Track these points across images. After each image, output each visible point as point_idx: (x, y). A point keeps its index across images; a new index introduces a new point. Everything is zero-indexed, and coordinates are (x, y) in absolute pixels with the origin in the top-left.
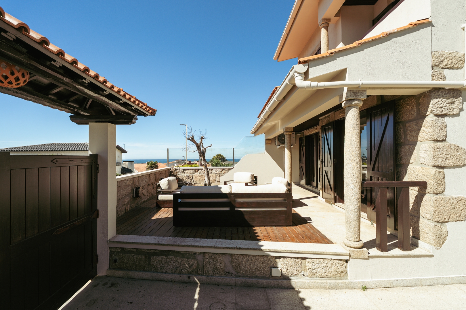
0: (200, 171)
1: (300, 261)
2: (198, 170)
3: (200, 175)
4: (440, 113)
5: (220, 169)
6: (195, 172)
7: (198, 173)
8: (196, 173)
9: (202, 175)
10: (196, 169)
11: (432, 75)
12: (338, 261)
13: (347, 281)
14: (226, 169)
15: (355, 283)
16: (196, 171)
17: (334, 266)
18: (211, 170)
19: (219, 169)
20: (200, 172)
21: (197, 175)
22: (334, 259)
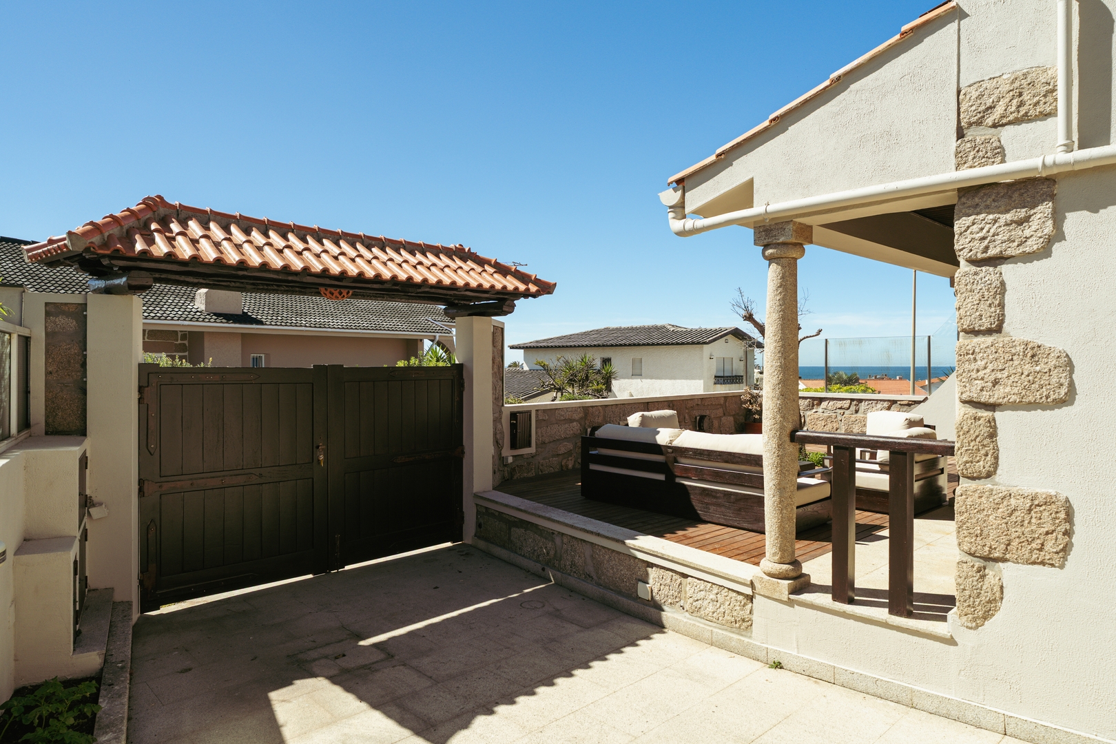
0: (824, 404)
1: (679, 579)
2: (821, 400)
3: (826, 414)
4: (980, 256)
5: (884, 401)
6: (813, 406)
7: (820, 410)
8: (814, 410)
9: (829, 417)
10: (813, 399)
11: (957, 153)
12: (734, 594)
13: (746, 640)
14: (902, 403)
15: (759, 647)
16: (815, 402)
17: (728, 603)
18: (855, 403)
19: (881, 400)
20: (825, 407)
21: (816, 416)
22: (729, 589)
